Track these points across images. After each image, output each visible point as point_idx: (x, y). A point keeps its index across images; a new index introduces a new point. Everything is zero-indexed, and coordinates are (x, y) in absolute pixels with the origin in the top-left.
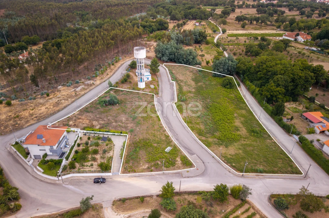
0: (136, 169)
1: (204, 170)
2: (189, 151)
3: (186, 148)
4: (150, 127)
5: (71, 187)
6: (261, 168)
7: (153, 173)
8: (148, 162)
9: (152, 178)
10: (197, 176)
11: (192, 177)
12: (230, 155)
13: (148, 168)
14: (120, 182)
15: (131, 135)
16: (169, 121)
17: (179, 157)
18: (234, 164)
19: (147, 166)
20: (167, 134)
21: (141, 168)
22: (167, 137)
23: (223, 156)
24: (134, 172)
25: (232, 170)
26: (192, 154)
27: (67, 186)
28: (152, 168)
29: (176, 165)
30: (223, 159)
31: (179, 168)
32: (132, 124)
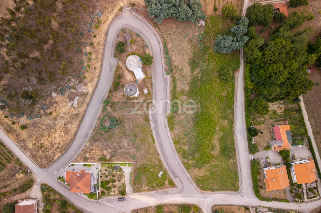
0: (141, 190)
1: (181, 189)
2: (174, 174)
3: (172, 172)
4: (147, 151)
5: (107, 203)
6: (216, 187)
7: (151, 192)
8: (148, 185)
9: (151, 196)
10: (176, 193)
11: (174, 194)
12: (200, 177)
13: (148, 189)
14: (133, 199)
15: (134, 161)
16: (160, 138)
17: (167, 180)
18: (200, 185)
19: (147, 188)
20: (159, 159)
21: (144, 189)
22: (160, 161)
23: (195, 178)
24: (140, 191)
25: (198, 189)
26: (176, 177)
27: (104, 203)
28: (151, 189)
29: (165, 186)
30: (195, 181)
31: (166, 187)
32: (133, 150)
